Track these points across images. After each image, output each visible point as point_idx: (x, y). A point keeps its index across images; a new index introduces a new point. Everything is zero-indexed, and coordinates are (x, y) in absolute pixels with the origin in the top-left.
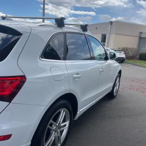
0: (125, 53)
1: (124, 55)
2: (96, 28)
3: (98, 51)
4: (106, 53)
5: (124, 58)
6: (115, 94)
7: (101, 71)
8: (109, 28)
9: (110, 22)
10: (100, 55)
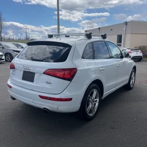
0: (142, 52)
1: (142, 54)
2: (112, 30)
3: (115, 51)
4: (121, 53)
5: (141, 56)
6: (132, 86)
7: (118, 66)
8: (124, 29)
9: (124, 23)
10: (117, 55)
